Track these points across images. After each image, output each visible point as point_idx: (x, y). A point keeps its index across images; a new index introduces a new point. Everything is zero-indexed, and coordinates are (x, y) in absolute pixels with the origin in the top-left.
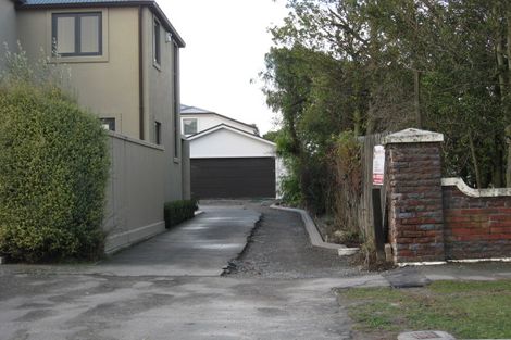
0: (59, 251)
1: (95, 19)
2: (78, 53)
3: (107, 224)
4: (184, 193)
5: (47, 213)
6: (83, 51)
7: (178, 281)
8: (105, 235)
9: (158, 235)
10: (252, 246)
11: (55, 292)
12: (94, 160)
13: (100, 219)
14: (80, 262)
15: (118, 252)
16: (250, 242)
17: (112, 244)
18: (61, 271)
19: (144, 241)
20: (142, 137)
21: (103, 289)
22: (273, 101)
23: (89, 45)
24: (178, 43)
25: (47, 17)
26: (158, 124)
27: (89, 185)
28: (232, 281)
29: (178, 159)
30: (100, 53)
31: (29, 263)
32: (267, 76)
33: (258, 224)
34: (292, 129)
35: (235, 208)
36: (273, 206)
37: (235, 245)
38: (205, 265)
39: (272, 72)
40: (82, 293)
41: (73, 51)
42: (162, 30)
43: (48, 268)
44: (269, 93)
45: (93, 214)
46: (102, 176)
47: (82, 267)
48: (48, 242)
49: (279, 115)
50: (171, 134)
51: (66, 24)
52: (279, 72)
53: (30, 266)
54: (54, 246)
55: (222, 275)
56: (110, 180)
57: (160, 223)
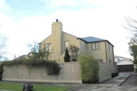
0: (91, 81)
1: (98, 44)
2: (96, 49)
3: (99, 77)
4: (116, 71)
5: (89, 75)
6: (97, 49)
7: (110, 87)
8: (99, 79)
9: (110, 79)
10: (126, 81)
11: (89, 89)
12: (96, 67)
13: (98, 76)
14: (95, 83)
15: (102, 82)
16: (126, 80)
17: (100, 80)
18: (91, 85)
19: (107, 80)
20: (107, 63)
21: (97, 88)
22: (131, 55)
23: (97, 48)
24: (113, 46)
25: (90, 44)
26: (110, 60)
27: (96, 71)
28: (119, 87)
29: (115, 66)
30: (99, 49)
31: (87, 83)
32: (130, 51)
33: (129, 77)
34: (135, 59)
35: (126, 74)
36: (133, 73)
37: (123, 81)
38: (116, 84)
39: (131, 50)
40: (93, 89)
41: (95, 49)
42: (110, 44)
43: (89, 84)
44: (131, 53)
45: (97, 76)
46: (98, 69)
47: (95, 84)
48: (89, 80)
49: (133, 57)
50: (113, 61)
51: (94, 45)
52: (132, 50)
53: (87, 84)
54: (90, 81)
55: (118, 86)
56: (99, 70)
57: (111, 77)
